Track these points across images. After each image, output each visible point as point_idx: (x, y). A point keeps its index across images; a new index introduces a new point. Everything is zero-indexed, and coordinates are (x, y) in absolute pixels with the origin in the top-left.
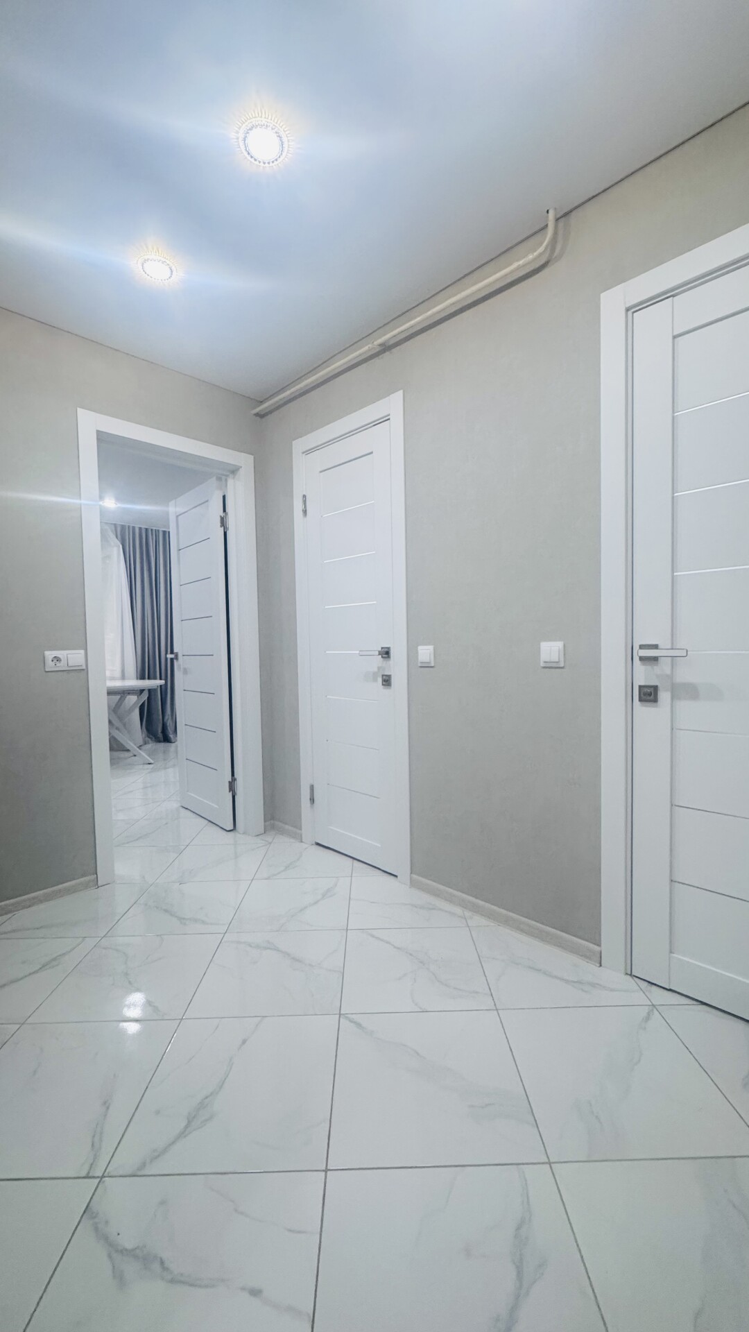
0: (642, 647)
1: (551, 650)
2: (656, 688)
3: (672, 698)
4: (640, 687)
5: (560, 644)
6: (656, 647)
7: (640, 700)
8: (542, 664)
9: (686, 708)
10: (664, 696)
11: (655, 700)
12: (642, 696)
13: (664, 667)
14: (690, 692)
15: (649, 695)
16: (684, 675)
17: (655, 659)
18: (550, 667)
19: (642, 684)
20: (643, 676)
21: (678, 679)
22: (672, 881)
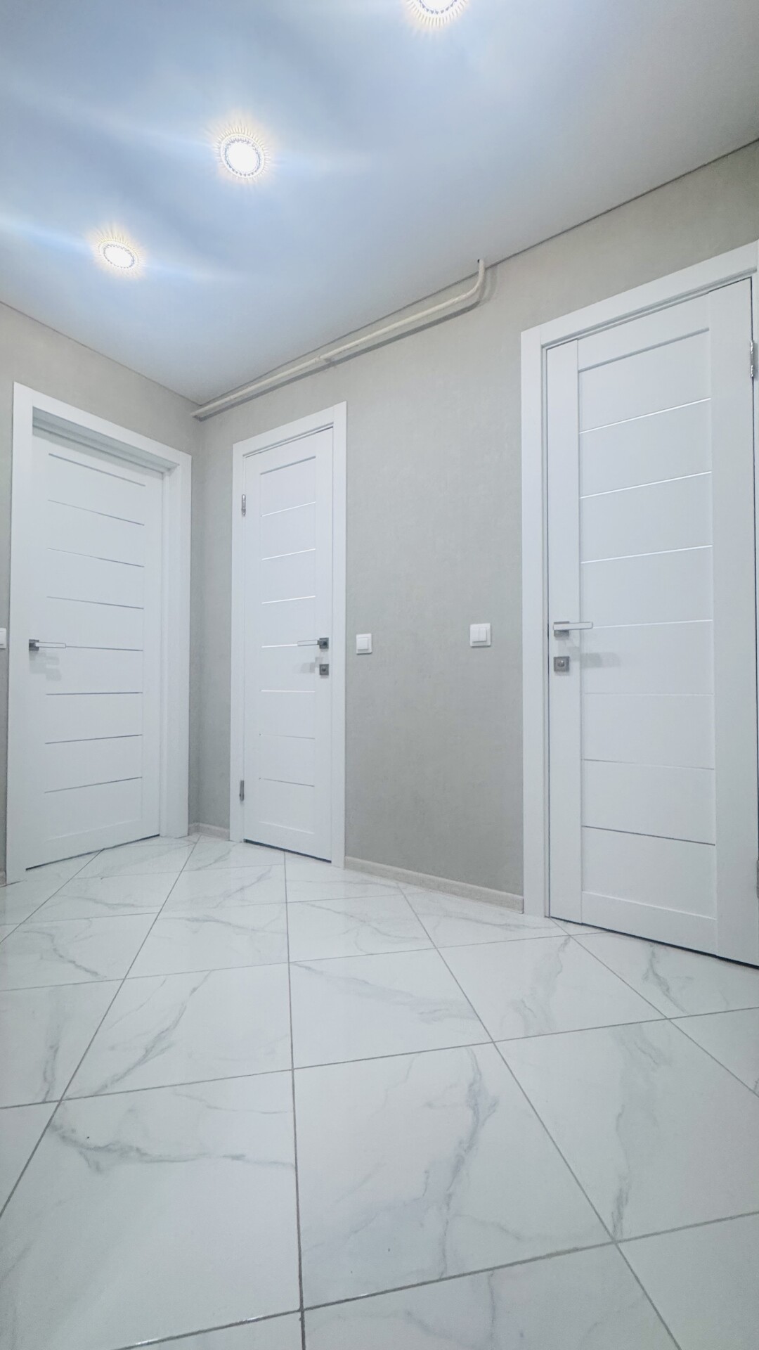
0: (556, 623)
1: (480, 631)
2: (567, 659)
3: (581, 668)
4: (555, 658)
6: (567, 622)
7: (556, 670)
8: (472, 645)
9: (591, 672)
10: (575, 665)
11: (567, 669)
12: (557, 665)
13: (574, 639)
14: (594, 660)
15: (562, 665)
16: (590, 647)
17: (567, 633)
18: (480, 646)
19: (557, 656)
20: (557, 649)
21: (585, 651)
22: (582, 826)
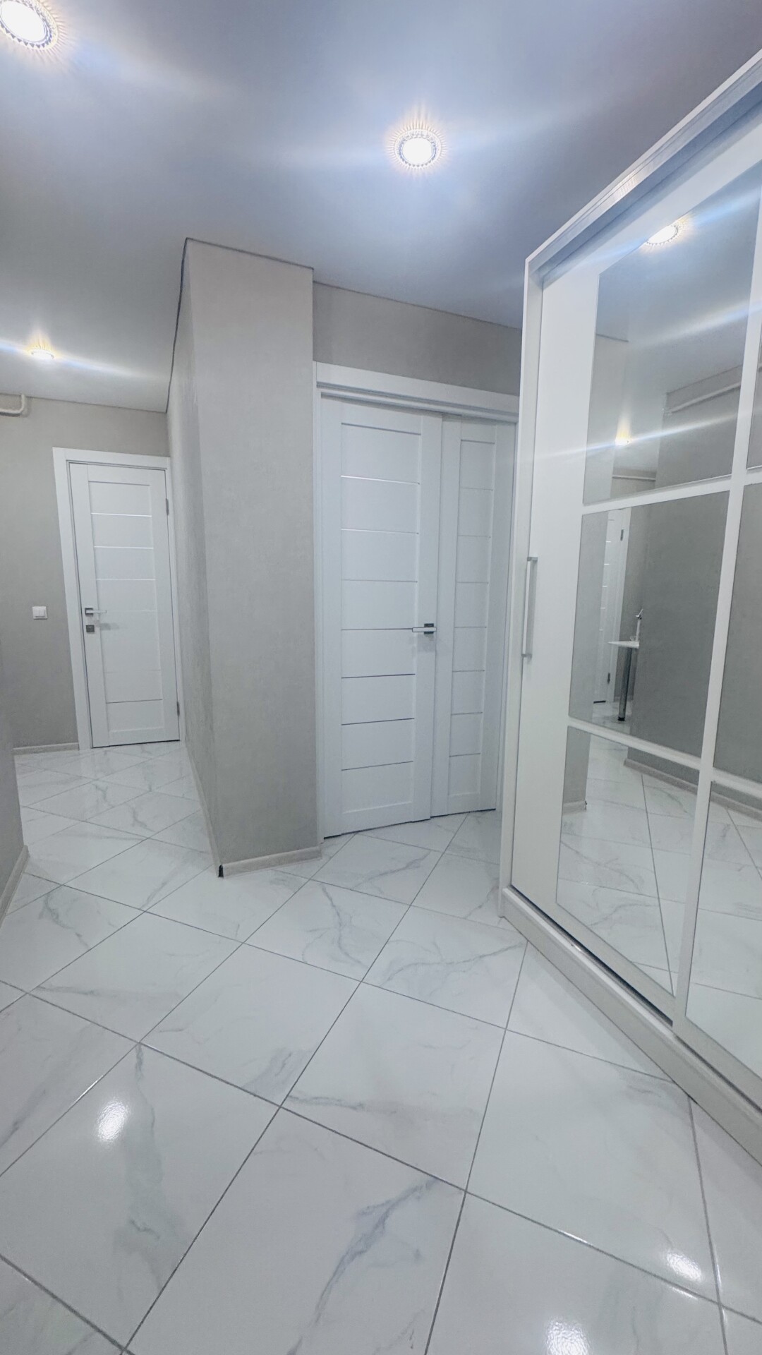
0: (86, 609)
1: (39, 610)
2: (93, 626)
3: (101, 630)
4: (87, 626)
5: (45, 608)
6: (91, 609)
7: (87, 631)
8: (34, 618)
9: (105, 632)
10: (97, 629)
11: (93, 631)
12: (87, 629)
13: (96, 617)
14: (106, 626)
15: (90, 629)
16: (104, 620)
17: (92, 614)
18: (38, 619)
20: (87, 621)
21: (102, 622)
22: (107, 703)
